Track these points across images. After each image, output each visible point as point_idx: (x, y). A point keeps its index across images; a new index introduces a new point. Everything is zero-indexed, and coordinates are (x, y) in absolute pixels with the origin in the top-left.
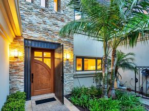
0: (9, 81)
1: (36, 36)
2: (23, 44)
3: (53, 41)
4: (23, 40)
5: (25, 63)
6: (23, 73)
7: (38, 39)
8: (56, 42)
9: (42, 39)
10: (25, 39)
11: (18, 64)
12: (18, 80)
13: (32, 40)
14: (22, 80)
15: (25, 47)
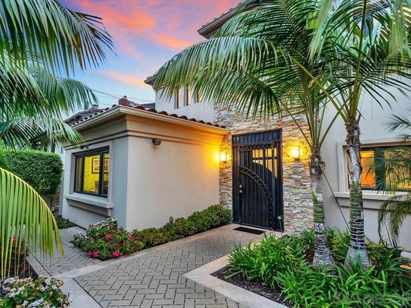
0: (219, 193)
1: (244, 127)
2: (231, 143)
3: (268, 129)
4: (230, 138)
5: (233, 170)
6: (231, 183)
7: (245, 132)
8: (273, 128)
9: (251, 130)
10: (233, 136)
11: (226, 170)
12: (226, 191)
13: (240, 135)
14: (230, 193)
15: (233, 148)
